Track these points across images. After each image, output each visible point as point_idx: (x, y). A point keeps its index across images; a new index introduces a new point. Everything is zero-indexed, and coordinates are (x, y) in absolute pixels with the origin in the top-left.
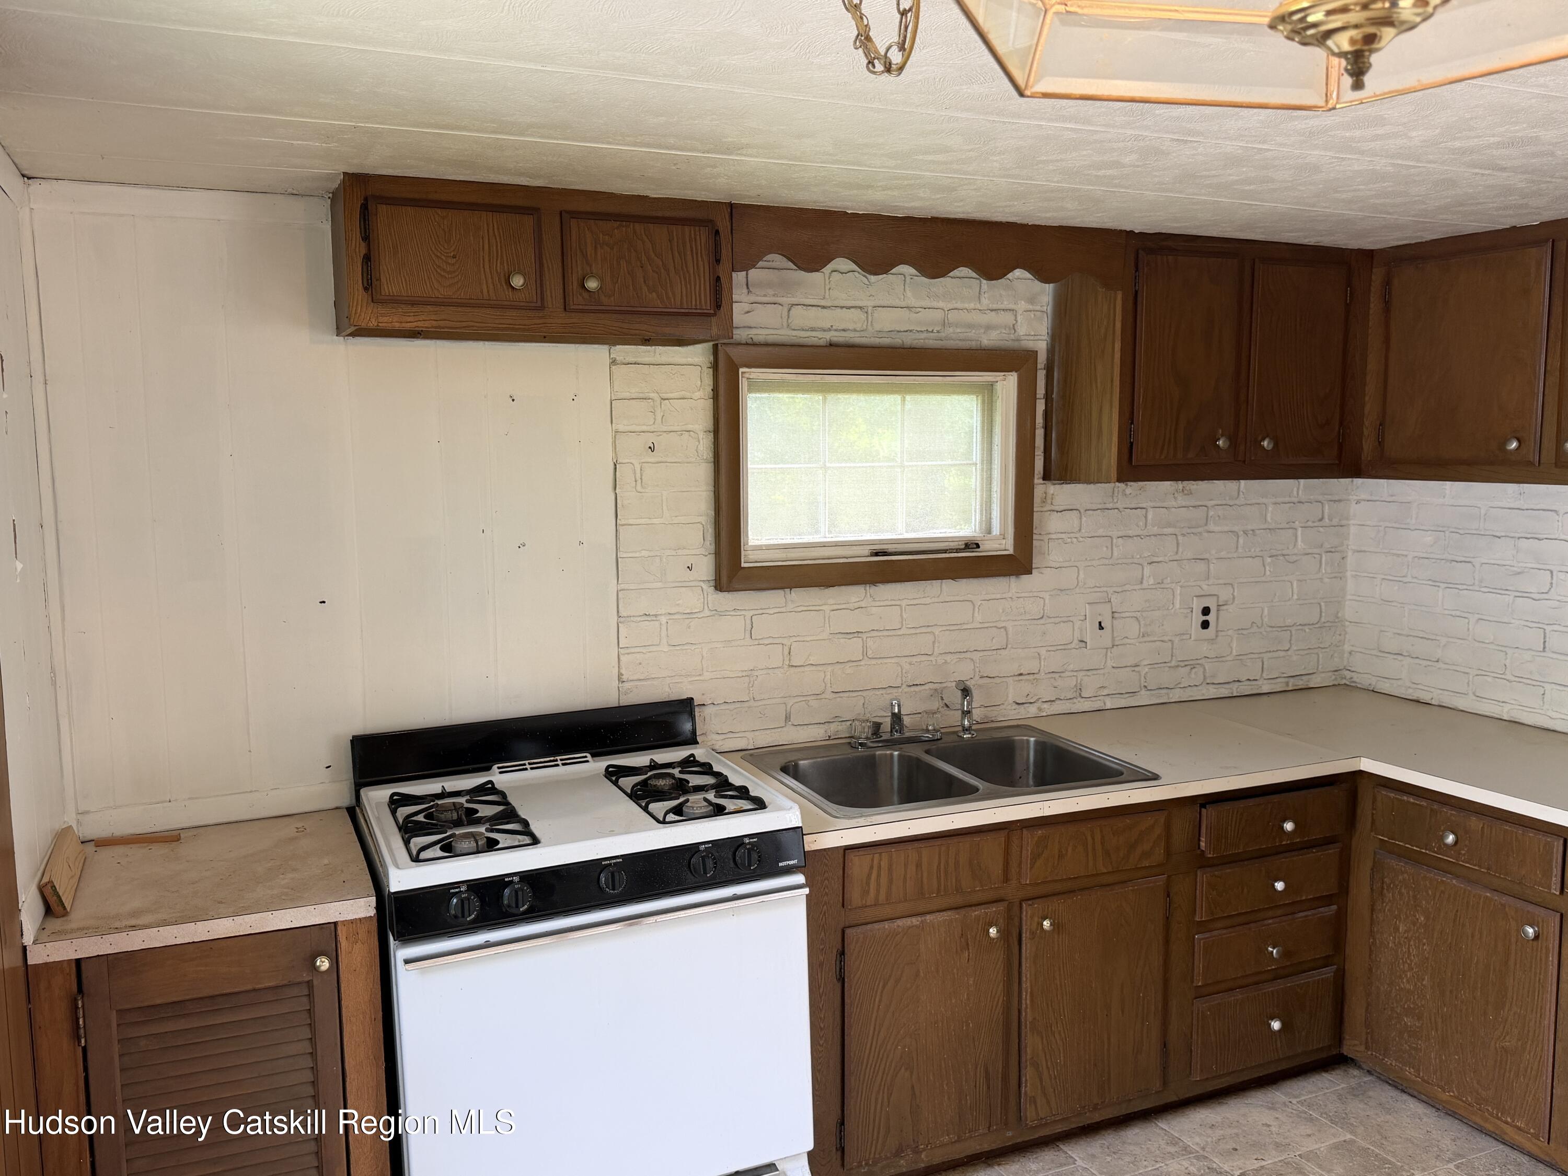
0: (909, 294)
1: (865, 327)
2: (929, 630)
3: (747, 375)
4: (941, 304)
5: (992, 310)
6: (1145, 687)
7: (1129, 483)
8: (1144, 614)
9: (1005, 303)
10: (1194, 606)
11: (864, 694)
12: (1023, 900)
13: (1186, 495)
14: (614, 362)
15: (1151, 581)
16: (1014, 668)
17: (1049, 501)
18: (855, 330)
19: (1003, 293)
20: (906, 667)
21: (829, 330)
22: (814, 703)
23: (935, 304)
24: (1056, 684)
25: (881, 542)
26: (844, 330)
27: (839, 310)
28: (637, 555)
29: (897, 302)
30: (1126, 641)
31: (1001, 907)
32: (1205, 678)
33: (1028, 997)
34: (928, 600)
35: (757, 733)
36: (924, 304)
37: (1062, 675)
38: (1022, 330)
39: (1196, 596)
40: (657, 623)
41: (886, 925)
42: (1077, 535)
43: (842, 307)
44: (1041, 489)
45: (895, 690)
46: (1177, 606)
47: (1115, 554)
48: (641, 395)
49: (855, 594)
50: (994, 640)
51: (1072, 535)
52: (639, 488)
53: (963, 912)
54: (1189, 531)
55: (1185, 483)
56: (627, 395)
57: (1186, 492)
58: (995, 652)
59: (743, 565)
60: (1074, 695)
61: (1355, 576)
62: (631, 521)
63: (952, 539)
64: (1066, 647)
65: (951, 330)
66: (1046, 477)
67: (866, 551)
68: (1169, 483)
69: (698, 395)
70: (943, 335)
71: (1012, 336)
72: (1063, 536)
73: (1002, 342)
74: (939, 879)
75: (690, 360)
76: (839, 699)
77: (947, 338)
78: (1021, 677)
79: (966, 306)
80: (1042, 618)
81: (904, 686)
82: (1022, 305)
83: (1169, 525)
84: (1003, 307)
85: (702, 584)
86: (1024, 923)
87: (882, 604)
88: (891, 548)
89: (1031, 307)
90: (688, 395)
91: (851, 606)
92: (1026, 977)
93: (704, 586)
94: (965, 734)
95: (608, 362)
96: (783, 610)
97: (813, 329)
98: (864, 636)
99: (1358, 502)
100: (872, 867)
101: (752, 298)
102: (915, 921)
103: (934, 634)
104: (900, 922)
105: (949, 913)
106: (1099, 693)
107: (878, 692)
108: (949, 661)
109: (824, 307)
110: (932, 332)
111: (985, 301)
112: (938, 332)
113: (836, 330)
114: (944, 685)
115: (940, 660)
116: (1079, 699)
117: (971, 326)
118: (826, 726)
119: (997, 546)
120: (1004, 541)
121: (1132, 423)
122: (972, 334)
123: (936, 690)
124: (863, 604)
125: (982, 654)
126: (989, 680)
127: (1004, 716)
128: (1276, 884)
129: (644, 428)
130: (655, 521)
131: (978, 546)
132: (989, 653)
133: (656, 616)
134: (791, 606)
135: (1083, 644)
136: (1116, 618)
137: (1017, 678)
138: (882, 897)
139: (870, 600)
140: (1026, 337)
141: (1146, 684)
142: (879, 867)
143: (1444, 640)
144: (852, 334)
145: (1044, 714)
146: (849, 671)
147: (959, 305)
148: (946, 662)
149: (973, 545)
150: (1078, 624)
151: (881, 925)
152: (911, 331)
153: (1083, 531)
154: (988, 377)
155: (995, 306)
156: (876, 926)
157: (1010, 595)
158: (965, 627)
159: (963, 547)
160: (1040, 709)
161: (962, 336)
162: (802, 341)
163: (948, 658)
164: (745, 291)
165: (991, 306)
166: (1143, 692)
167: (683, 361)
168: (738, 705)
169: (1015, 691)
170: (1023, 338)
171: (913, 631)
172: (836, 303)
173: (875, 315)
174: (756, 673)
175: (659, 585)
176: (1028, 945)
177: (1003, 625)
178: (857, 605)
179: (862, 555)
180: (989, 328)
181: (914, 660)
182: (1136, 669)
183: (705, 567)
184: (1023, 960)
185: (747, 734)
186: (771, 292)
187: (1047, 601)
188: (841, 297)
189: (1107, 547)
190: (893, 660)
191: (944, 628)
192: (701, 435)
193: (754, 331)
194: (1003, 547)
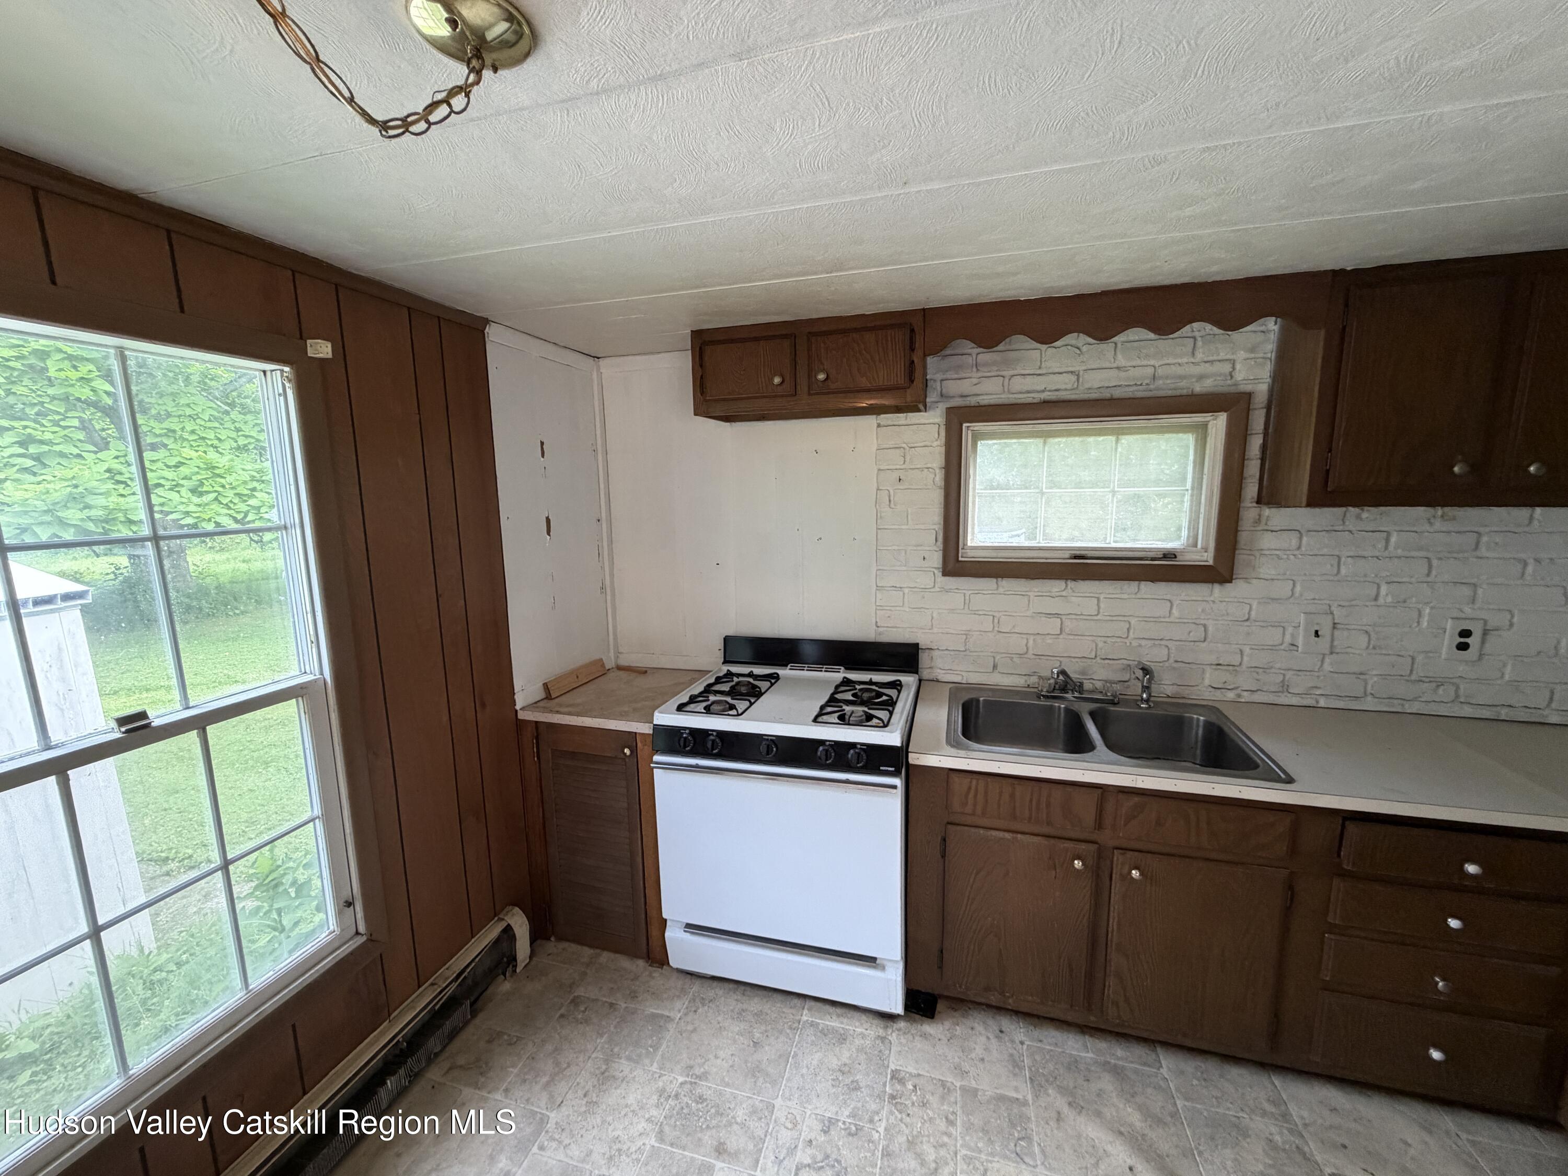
0: (1119, 356)
1: (1075, 386)
2: (1126, 619)
3: (972, 428)
4: (1152, 362)
5: (1206, 362)
6: (1372, 694)
7: (1366, 508)
8: (1377, 629)
9: (1221, 354)
10: (1448, 627)
11: (1061, 659)
12: (1117, 848)
13: (1447, 520)
14: (879, 426)
15: (1389, 599)
16: (1213, 659)
17: (1263, 521)
18: (1066, 390)
19: (1219, 346)
20: (1101, 645)
21: (1043, 391)
22: (1016, 660)
23: (1145, 362)
24: (1258, 677)
25: (1080, 549)
26: (1057, 390)
27: (1052, 376)
28: (890, 548)
29: (1108, 365)
30: (1349, 650)
31: (1093, 847)
32: (1457, 696)
33: (1115, 923)
34: (1126, 596)
35: (970, 673)
36: (1134, 363)
37: (1268, 671)
38: (1239, 376)
39: (1452, 618)
40: (901, 593)
41: (982, 831)
42: (1296, 552)
43: (1054, 373)
44: (1249, 512)
45: (1090, 660)
46: (1425, 624)
47: (1343, 571)
48: (897, 446)
49: (1056, 586)
50: (1191, 634)
51: (1288, 552)
52: (892, 505)
53: (1052, 841)
54: (1449, 555)
55: (1447, 509)
56: (888, 446)
57: (1446, 518)
58: (1192, 643)
59: (962, 559)
60: (1281, 689)
62: (886, 527)
63: (1150, 550)
64: (1274, 648)
65: (1161, 382)
66: (1259, 501)
67: (1067, 555)
68: (1422, 508)
69: (938, 443)
70: (1152, 387)
71: (1229, 382)
72: (1278, 552)
73: (1216, 389)
74: (1030, 810)
75: (931, 421)
76: (1038, 660)
77: (1158, 389)
78: (1219, 667)
79: (1180, 361)
80: (1247, 620)
81: (1098, 658)
82: (1242, 355)
83: (1420, 549)
84: (1220, 358)
85: (934, 570)
86: (1114, 866)
87: (1079, 595)
88: (1090, 554)
89: (1253, 355)
90: (929, 444)
91: (1053, 594)
92: (1114, 908)
93: (936, 571)
94: (1143, 704)
95: (876, 425)
96: (995, 592)
97: (1028, 392)
98: (1063, 617)
100: (970, 788)
101: (980, 374)
102: (1008, 836)
103: (1130, 623)
104: (994, 833)
105: (1040, 838)
106: (1312, 692)
107: (1073, 660)
108: (1143, 644)
109: (1040, 375)
110: (1141, 385)
111: (1199, 355)
112: (1147, 384)
113: (1050, 391)
115: (1135, 643)
116: (1286, 694)
117: (1182, 377)
118: (1026, 678)
119: (1198, 558)
120: (1206, 554)
121: (1330, 451)
122: (1183, 384)
123: (1129, 666)
124: (1064, 593)
125: (1178, 643)
126: (1184, 665)
127: (1198, 695)
128: (1449, 920)
129: (898, 467)
130: (903, 527)
131: (1176, 557)
132: (1187, 644)
133: (901, 588)
134: (1001, 590)
135: (1295, 648)
136: (1337, 629)
137: (1214, 667)
138: (979, 810)
139: (1070, 591)
140: (1245, 382)
141: (1373, 692)
142: (977, 790)
144: (1064, 393)
145: (1243, 700)
146: (1049, 641)
147: (1171, 361)
148: (1140, 646)
149: (1169, 555)
150: (1290, 630)
151: (976, 830)
152: (1119, 386)
153: (1303, 549)
154: (1198, 418)
155: (1211, 358)
156: (973, 830)
157: (1212, 599)
158: (1162, 620)
159: (1161, 556)
160: (1239, 696)
161: (1173, 386)
162: (1019, 401)
163: (1143, 643)
164: (975, 369)
165: (1206, 359)
166: (1369, 698)
167: (927, 422)
168: (957, 653)
169: (1210, 677)
170: (1241, 382)
171: (1109, 618)
172: (1050, 371)
173: (1086, 377)
174: (970, 633)
175: (904, 568)
176: (1118, 885)
177: (1202, 622)
178: (1057, 594)
179: (1063, 558)
180: (1201, 377)
181: (1109, 640)
182: (1362, 677)
183: (936, 559)
184: (1113, 895)
185: (964, 674)
186: (995, 368)
187: (1254, 607)
188: (1055, 366)
189: (1332, 565)
190: (1090, 638)
191: (1141, 619)
192: (937, 471)
193: (981, 397)
194: (1205, 558)
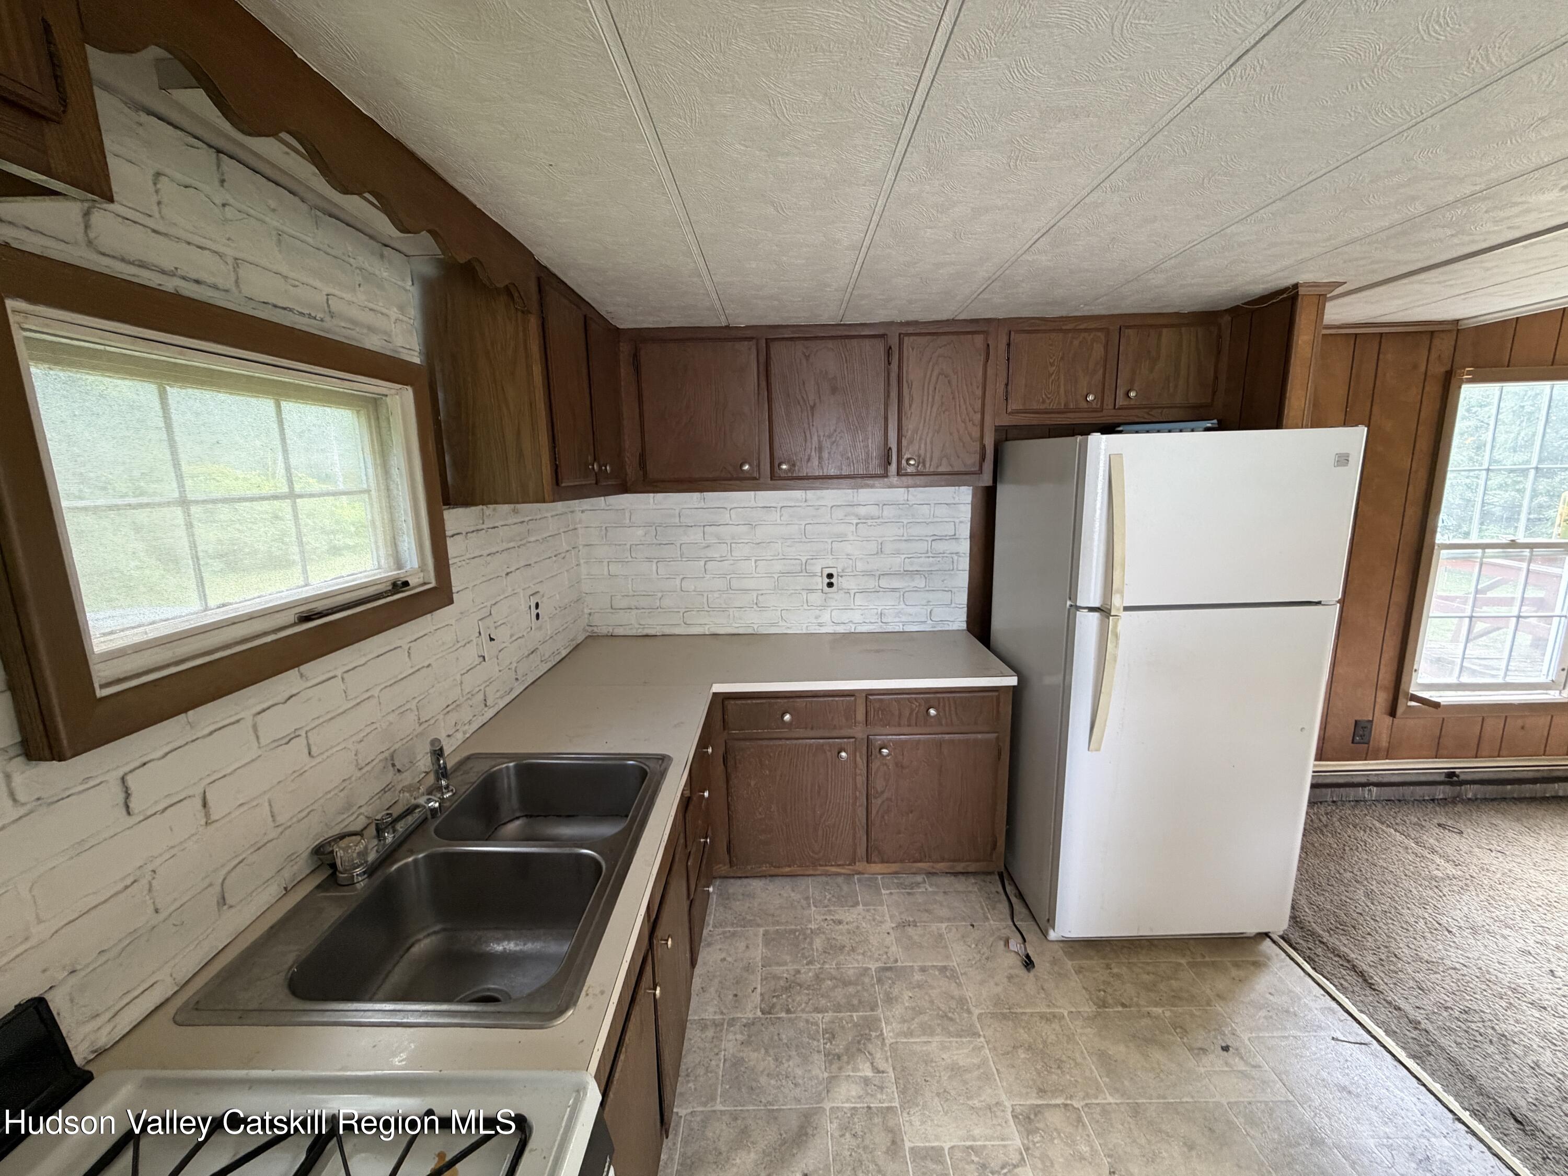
0: (279, 255)
1: (228, 285)
2: (369, 691)
4: (319, 286)
5: (369, 309)
6: (517, 679)
8: (509, 619)
9: (380, 304)
10: (531, 604)
13: (516, 513)
15: (509, 589)
16: (444, 700)
18: (215, 287)
19: (377, 291)
20: (356, 747)
21: (172, 274)
23: (311, 284)
24: (471, 703)
26: (197, 282)
30: (504, 645)
34: (365, 660)
37: (474, 692)
39: (532, 598)
43: (189, 243)
46: (522, 606)
49: (282, 684)
50: (426, 682)
58: (428, 693)
59: (100, 693)
60: (483, 707)
61: (586, 563)
63: (375, 582)
64: (473, 666)
65: (336, 322)
67: (290, 617)
70: (326, 325)
71: (390, 345)
73: (384, 349)
77: (333, 330)
78: (450, 708)
80: (455, 643)
82: (394, 312)
83: (511, 540)
84: (378, 307)
87: (317, 681)
89: (401, 316)
97: (142, 264)
99: (583, 512)
103: (375, 695)
109: (162, 234)
110: (315, 318)
111: (361, 296)
112: (322, 320)
113: (184, 278)
114: (392, 749)
115: (384, 724)
116: (486, 709)
117: (354, 322)
118: (277, 878)
119: (421, 581)
120: (426, 573)
121: (555, 446)
123: (387, 759)
124: (294, 690)
125: (418, 700)
126: (428, 724)
131: (405, 584)
132: (425, 696)
135: (483, 659)
136: (496, 628)
137: (447, 710)
139: (305, 681)
143: (660, 595)
144: (210, 292)
145: (468, 735)
147: (341, 293)
148: (391, 723)
149: (399, 585)
150: (476, 641)
152: (291, 310)
153: (468, 553)
155: (371, 305)
157: (429, 629)
159: (390, 588)
160: (465, 733)
163: (391, 718)
165: (366, 304)
166: (516, 684)
169: (446, 725)
170: (398, 347)
171: (356, 701)
172: (179, 234)
173: (241, 272)
177: (428, 662)
179: (290, 624)
180: (370, 329)
190: (343, 747)
191: (384, 686)
194: (426, 580)
